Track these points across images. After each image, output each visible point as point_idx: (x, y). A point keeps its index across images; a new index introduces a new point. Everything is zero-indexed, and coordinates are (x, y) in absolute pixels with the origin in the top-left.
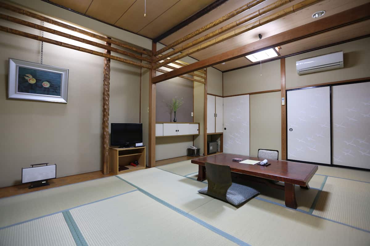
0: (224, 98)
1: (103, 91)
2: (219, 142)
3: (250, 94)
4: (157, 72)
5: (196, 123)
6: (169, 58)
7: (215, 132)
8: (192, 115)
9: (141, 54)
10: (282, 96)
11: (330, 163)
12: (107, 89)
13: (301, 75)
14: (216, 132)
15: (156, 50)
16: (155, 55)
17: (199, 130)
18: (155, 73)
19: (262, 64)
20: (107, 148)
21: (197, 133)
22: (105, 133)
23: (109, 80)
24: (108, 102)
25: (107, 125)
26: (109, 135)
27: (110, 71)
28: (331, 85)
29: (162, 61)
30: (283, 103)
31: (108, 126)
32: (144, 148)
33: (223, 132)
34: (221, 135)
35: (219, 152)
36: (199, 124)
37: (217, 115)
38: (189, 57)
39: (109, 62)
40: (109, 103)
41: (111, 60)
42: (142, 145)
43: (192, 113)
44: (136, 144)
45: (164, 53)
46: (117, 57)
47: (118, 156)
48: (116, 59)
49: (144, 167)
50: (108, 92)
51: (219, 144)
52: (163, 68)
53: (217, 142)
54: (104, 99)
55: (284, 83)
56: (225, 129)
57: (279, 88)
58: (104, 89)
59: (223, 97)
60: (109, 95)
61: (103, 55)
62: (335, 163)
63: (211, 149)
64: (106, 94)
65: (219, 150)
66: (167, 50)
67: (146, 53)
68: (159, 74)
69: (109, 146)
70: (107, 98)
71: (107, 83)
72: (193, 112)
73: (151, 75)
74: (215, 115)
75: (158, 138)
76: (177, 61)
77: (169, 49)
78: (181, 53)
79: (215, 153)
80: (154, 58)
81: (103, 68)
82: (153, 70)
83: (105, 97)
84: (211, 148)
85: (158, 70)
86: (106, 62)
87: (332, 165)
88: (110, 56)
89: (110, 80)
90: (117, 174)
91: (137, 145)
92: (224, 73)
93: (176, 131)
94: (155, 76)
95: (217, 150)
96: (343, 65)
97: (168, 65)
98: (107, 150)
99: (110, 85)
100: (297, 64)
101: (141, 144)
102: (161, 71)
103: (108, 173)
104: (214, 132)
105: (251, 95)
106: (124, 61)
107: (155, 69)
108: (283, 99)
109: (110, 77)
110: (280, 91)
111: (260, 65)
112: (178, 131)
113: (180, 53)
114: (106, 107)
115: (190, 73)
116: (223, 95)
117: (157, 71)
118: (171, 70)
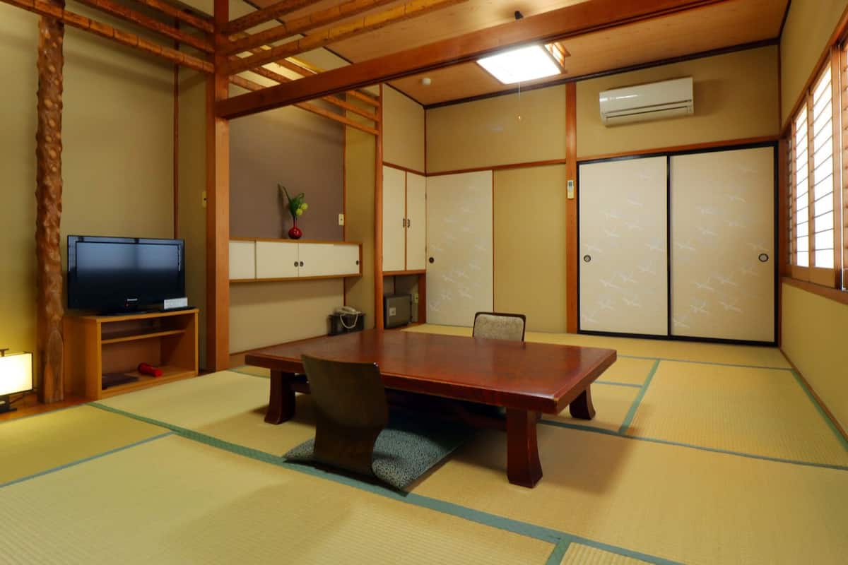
0: (428, 178)
1: (36, 130)
2: (416, 296)
3: (494, 169)
4: (231, 85)
5: (352, 243)
6: (266, 48)
7: (406, 268)
8: (341, 223)
9: (177, 23)
10: (569, 177)
11: (666, 334)
12: (52, 123)
13: (609, 126)
14: (408, 269)
15: (228, 19)
16: (226, 33)
17: (360, 263)
18: (226, 87)
19: (523, 93)
20: (57, 317)
21: (355, 270)
22: (47, 268)
23: (61, 92)
24: (58, 164)
25: (55, 241)
26: (62, 275)
27: (62, 64)
28: (669, 153)
29: (247, 54)
30: (571, 195)
31: (58, 244)
32: (193, 314)
33: (425, 271)
34: (420, 277)
35: (414, 322)
36: (361, 247)
37: (411, 223)
38: (325, 50)
39: (56, 31)
40: (60, 170)
41: (66, 27)
42: (186, 305)
43: (341, 217)
44: (165, 301)
45: (252, 31)
46: (90, 22)
47: (99, 342)
48: (87, 25)
49: (193, 372)
50: (58, 135)
51: (416, 301)
52: (249, 76)
53: (411, 295)
54: (40, 155)
55: (572, 145)
56: (432, 260)
57: (562, 156)
58: (41, 122)
59: (426, 175)
60: (59, 143)
61: (36, 7)
62: (675, 332)
63: (391, 314)
64: (49, 139)
65: (415, 318)
66: (262, 21)
67: (193, 23)
68: (237, 92)
69: (61, 311)
70: (53, 154)
71: (53, 102)
72: (344, 213)
73: (211, 90)
74: (406, 223)
75: (235, 284)
76: (290, 59)
77: (269, 18)
78: (302, 37)
79: (405, 325)
80: (220, 39)
81: (37, 51)
82: (217, 78)
83: (46, 150)
84: (392, 311)
85: (236, 80)
86: (47, 32)
87: (670, 337)
88: (63, 13)
89: (63, 94)
90: (97, 399)
91: (169, 304)
92: (428, 111)
93: (296, 264)
94: (226, 98)
95: (411, 317)
96: (692, 108)
97: (265, 66)
98: (55, 322)
99: (64, 111)
100: (601, 100)
101: (182, 302)
102: (243, 83)
103: (62, 397)
104: (403, 269)
105: (497, 173)
106: (117, 36)
107: (226, 76)
108: (570, 184)
109: (64, 84)
110: (565, 163)
111: (516, 94)
112: (302, 264)
113: (298, 37)
114: (48, 182)
115: (325, 98)
116: (425, 171)
117: (233, 83)
118: (272, 83)
